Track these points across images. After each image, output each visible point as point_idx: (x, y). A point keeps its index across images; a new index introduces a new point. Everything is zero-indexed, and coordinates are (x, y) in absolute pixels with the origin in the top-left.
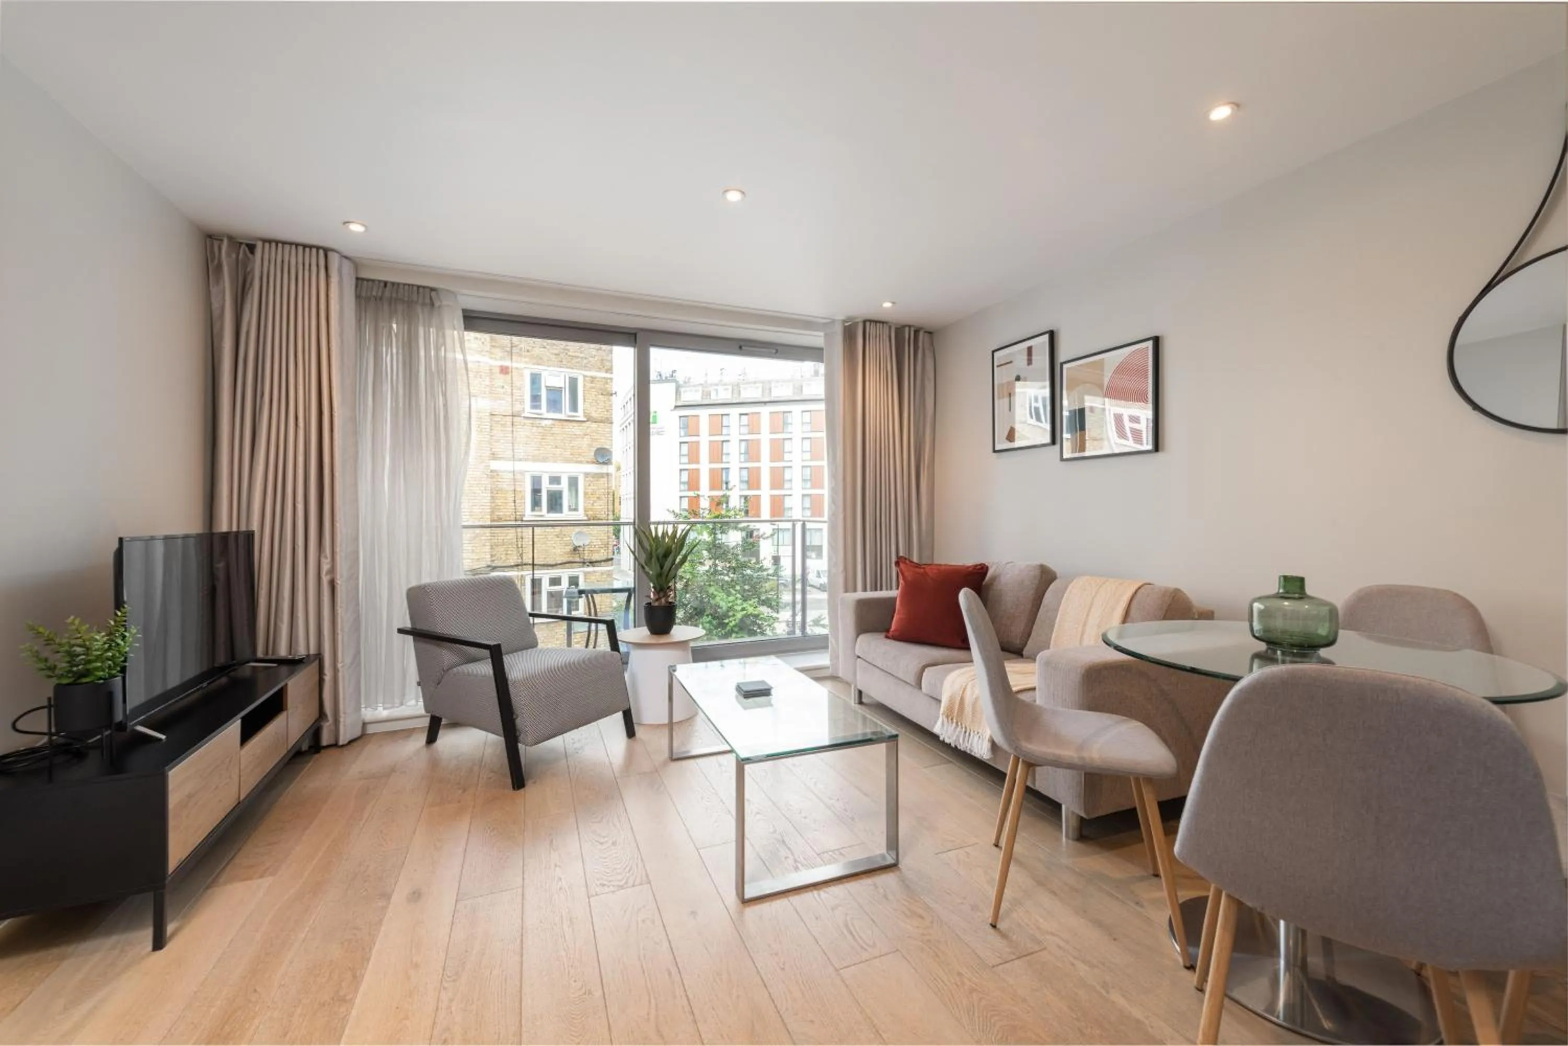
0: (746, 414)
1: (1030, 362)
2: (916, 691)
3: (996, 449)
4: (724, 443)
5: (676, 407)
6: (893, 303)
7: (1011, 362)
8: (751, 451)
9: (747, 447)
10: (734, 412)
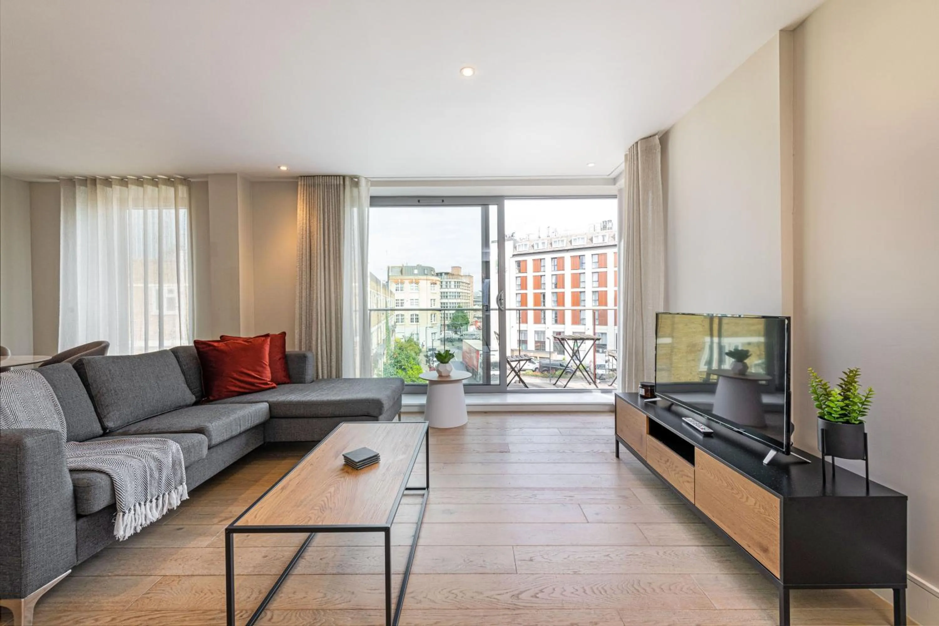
0: (556, 258)
4: (542, 277)
5: (514, 255)
8: (559, 282)
9: (557, 279)
10: (548, 257)
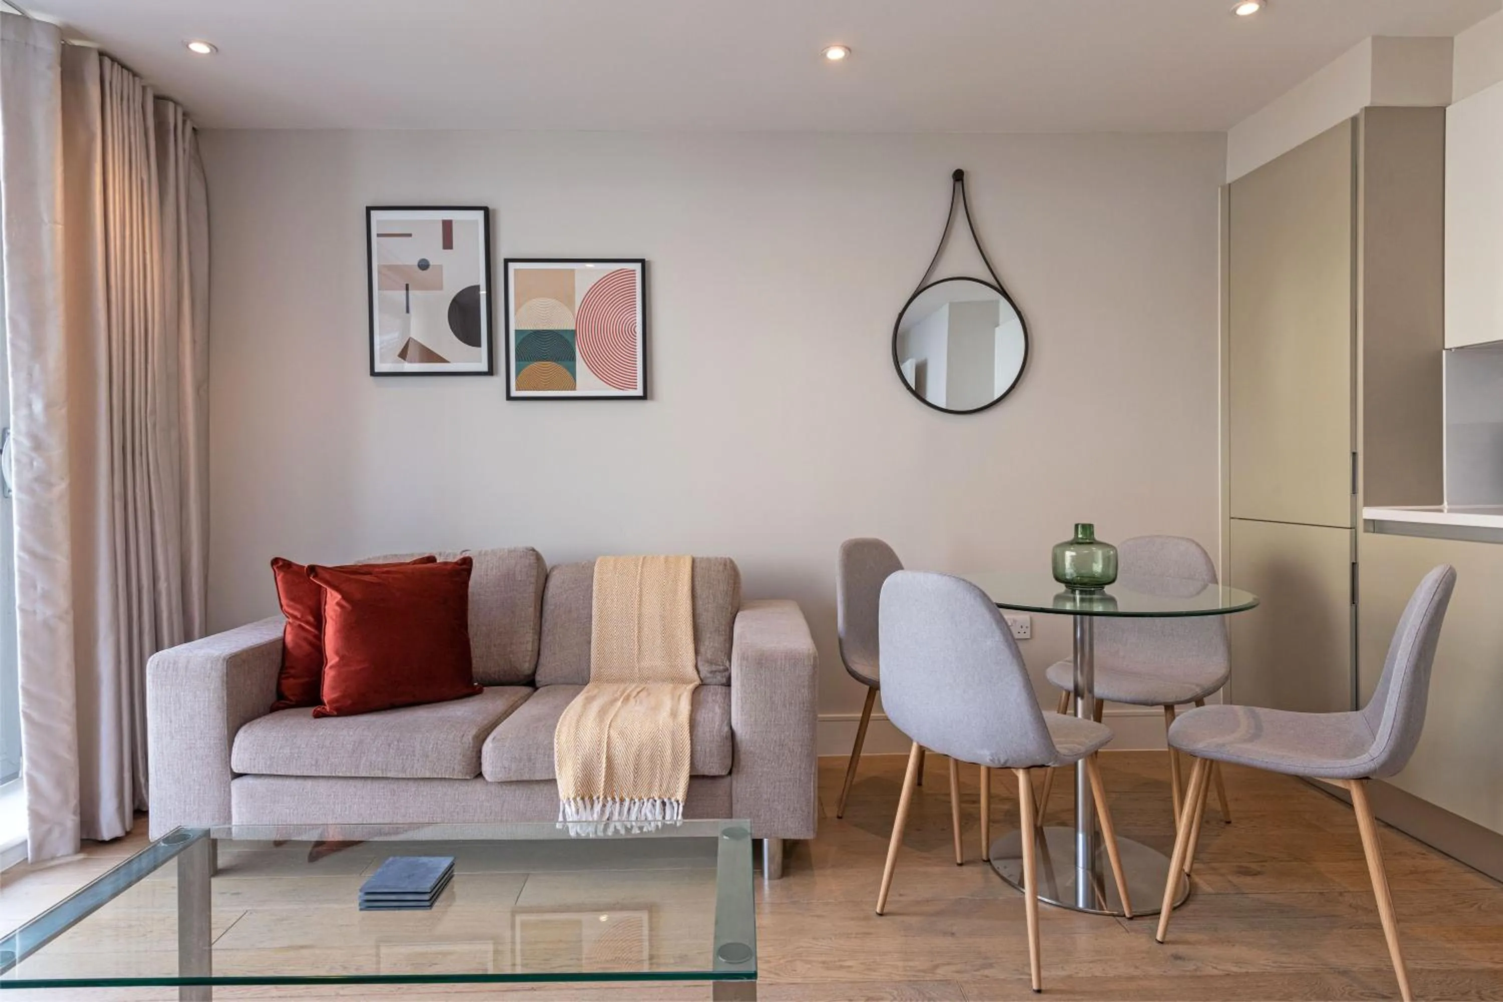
1: (448, 244)
2: (478, 785)
3: (376, 370)
6: (214, 48)
7: (410, 235)
